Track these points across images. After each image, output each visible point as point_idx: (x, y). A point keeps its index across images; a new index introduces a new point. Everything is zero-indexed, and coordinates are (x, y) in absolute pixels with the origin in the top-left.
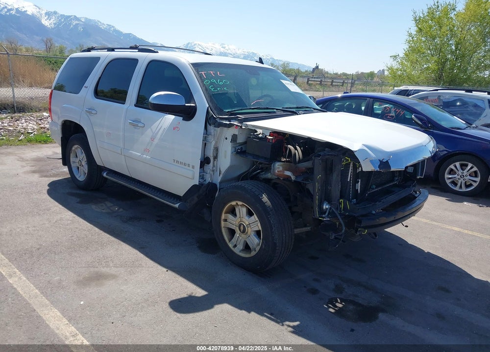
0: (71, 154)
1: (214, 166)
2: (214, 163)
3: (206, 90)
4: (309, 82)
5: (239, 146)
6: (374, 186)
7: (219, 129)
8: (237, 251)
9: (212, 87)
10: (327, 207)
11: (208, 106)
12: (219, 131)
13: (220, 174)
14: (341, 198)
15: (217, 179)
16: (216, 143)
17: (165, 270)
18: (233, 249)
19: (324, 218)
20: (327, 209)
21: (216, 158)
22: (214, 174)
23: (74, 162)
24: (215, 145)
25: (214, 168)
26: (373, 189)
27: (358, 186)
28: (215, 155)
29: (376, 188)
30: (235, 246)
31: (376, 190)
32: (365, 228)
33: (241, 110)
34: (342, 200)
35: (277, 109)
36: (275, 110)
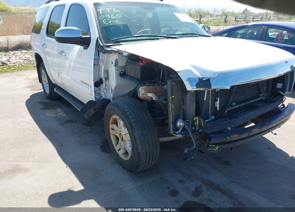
0: (42, 76)
1: (106, 85)
2: (106, 83)
3: (100, 23)
4: (237, 19)
5: (123, 69)
6: (234, 104)
7: (105, 55)
8: (121, 153)
9: (104, 21)
10: (181, 124)
11: (98, 36)
12: (106, 57)
13: (112, 92)
14: (196, 115)
15: (110, 96)
16: (105, 66)
17: (65, 165)
18: (117, 151)
19: (177, 134)
20: (180, 126)
21: (107, 78)
22: (107, 92)
23: (45, 81)
24: (104, 68)
25: (107, 87)
26: (234, 106)
27: (218, 104)
28: (106, 77)
29: (236, 105)
30: (120, 149)
31: (236, 107)
32: (216, 144)
33: (125, 38)
34: (197, 118)
35: (160, 36)
36: (159, 37)
